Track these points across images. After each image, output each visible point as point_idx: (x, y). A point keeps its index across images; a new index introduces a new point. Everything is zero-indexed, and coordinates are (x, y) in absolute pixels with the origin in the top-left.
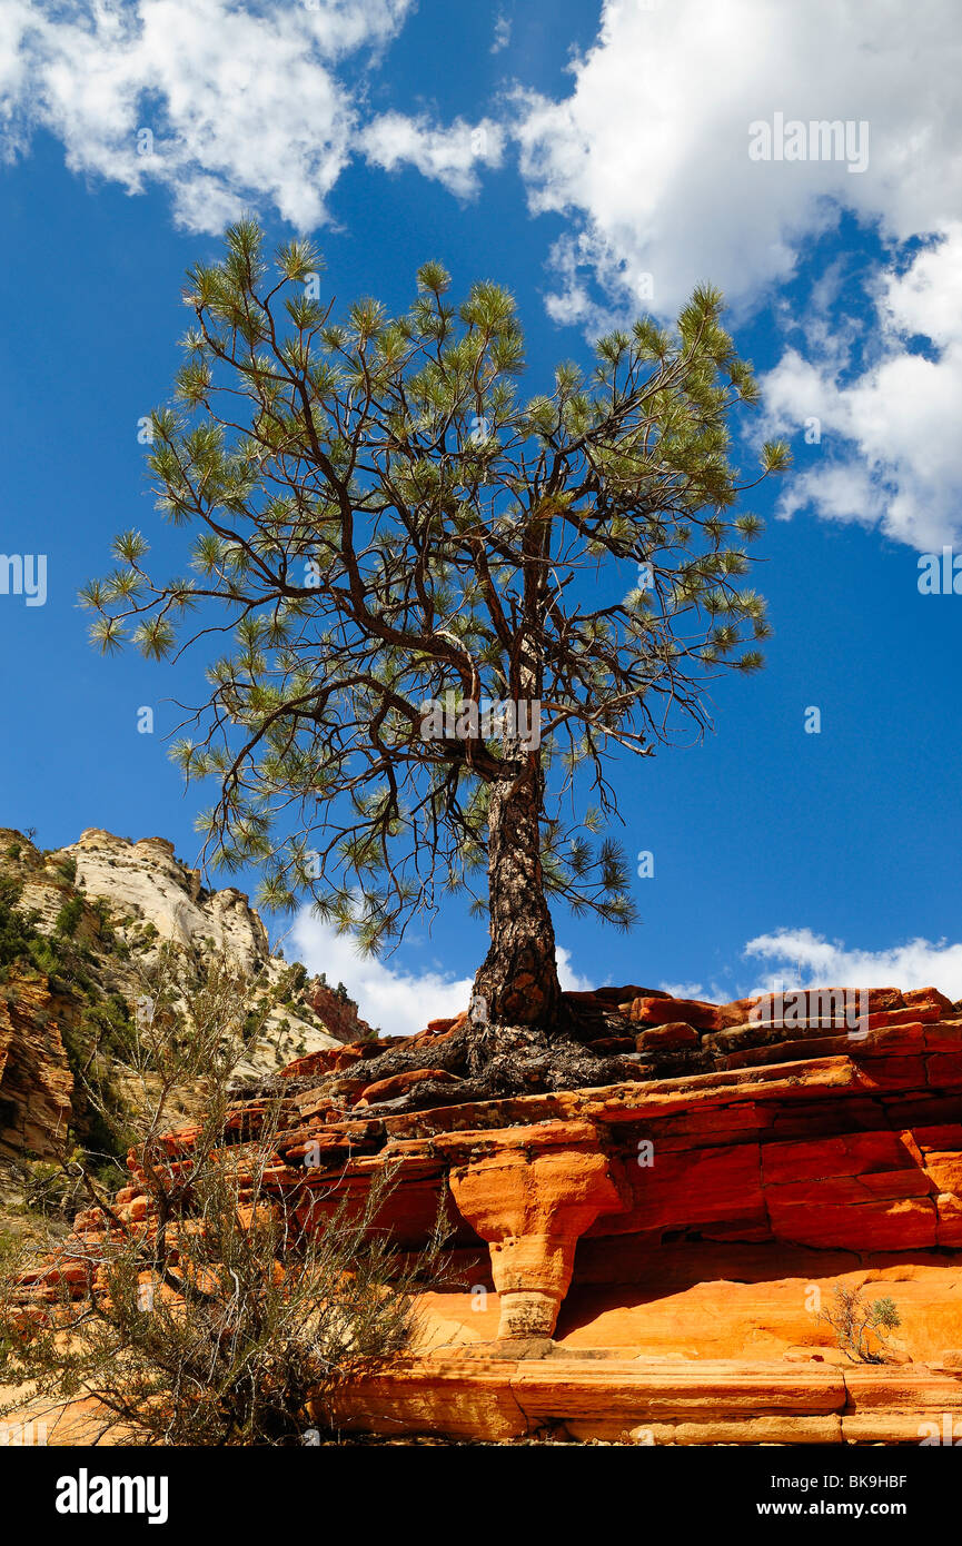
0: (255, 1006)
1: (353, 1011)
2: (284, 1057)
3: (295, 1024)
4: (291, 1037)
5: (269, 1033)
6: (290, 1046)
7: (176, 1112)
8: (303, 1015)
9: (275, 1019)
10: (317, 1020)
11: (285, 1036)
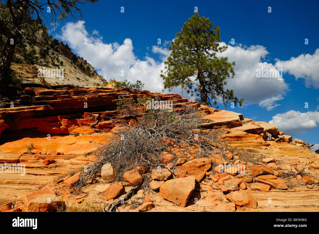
0: (46, 49)
1: (70, 50)
2: (54, 60)
3: (56, 53)
4: (55, 56)
5: (50, 55)
6: (55, 58)
7: (26, 73)
8: (58, 51)
9: (50, 52)
10: (61, 52)
11: (53, 56)
